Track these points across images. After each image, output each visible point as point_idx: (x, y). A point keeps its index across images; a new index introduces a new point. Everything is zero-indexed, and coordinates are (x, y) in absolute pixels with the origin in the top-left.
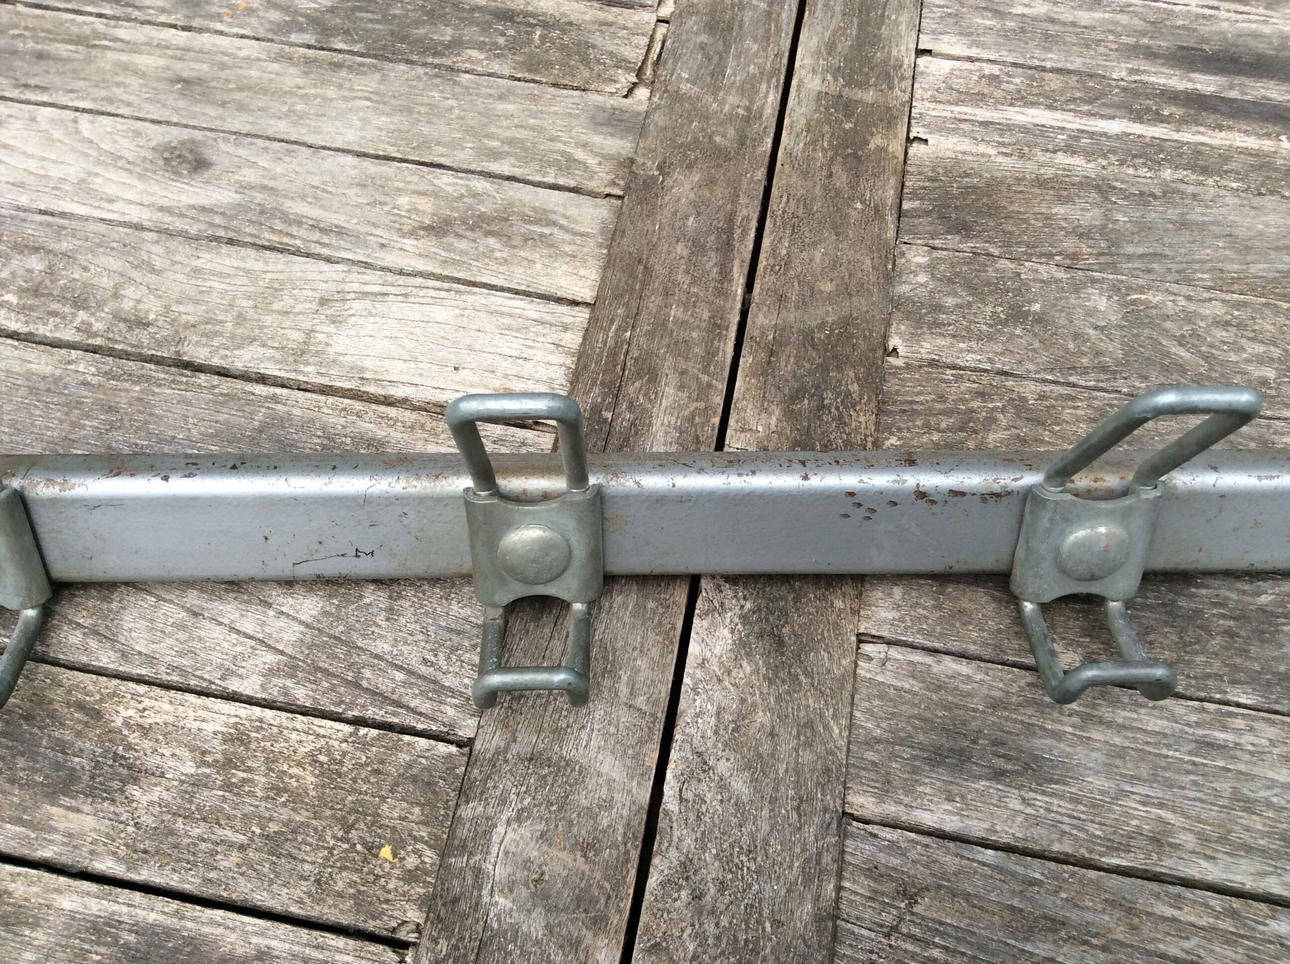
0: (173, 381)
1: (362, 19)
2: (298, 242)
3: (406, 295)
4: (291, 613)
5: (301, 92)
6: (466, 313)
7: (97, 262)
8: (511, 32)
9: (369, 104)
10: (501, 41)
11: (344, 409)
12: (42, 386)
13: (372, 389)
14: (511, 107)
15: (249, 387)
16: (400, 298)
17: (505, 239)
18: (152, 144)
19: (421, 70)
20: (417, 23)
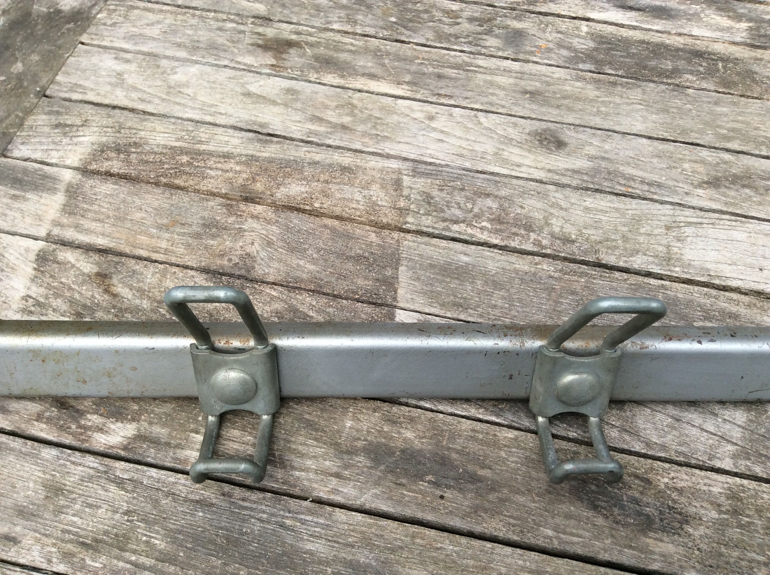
0: (601, 276)
1: (616, 55)
2: (637, 191)
3: (712, 224)
4: (731, 420)
5: (600, 99)
6: (751, 235)
7: (527, 203)
8: (704, 64)
9: (643, 107)
10: (701, 69)
11: (706, 294)
12: (526, 277)
13: (717, 282)
14: (725, 109)
15: (646, 280)
16: (710, 226)
17: (754, 190)
18: (527, 131)
19: (663, 87)
20: (647, 58)
